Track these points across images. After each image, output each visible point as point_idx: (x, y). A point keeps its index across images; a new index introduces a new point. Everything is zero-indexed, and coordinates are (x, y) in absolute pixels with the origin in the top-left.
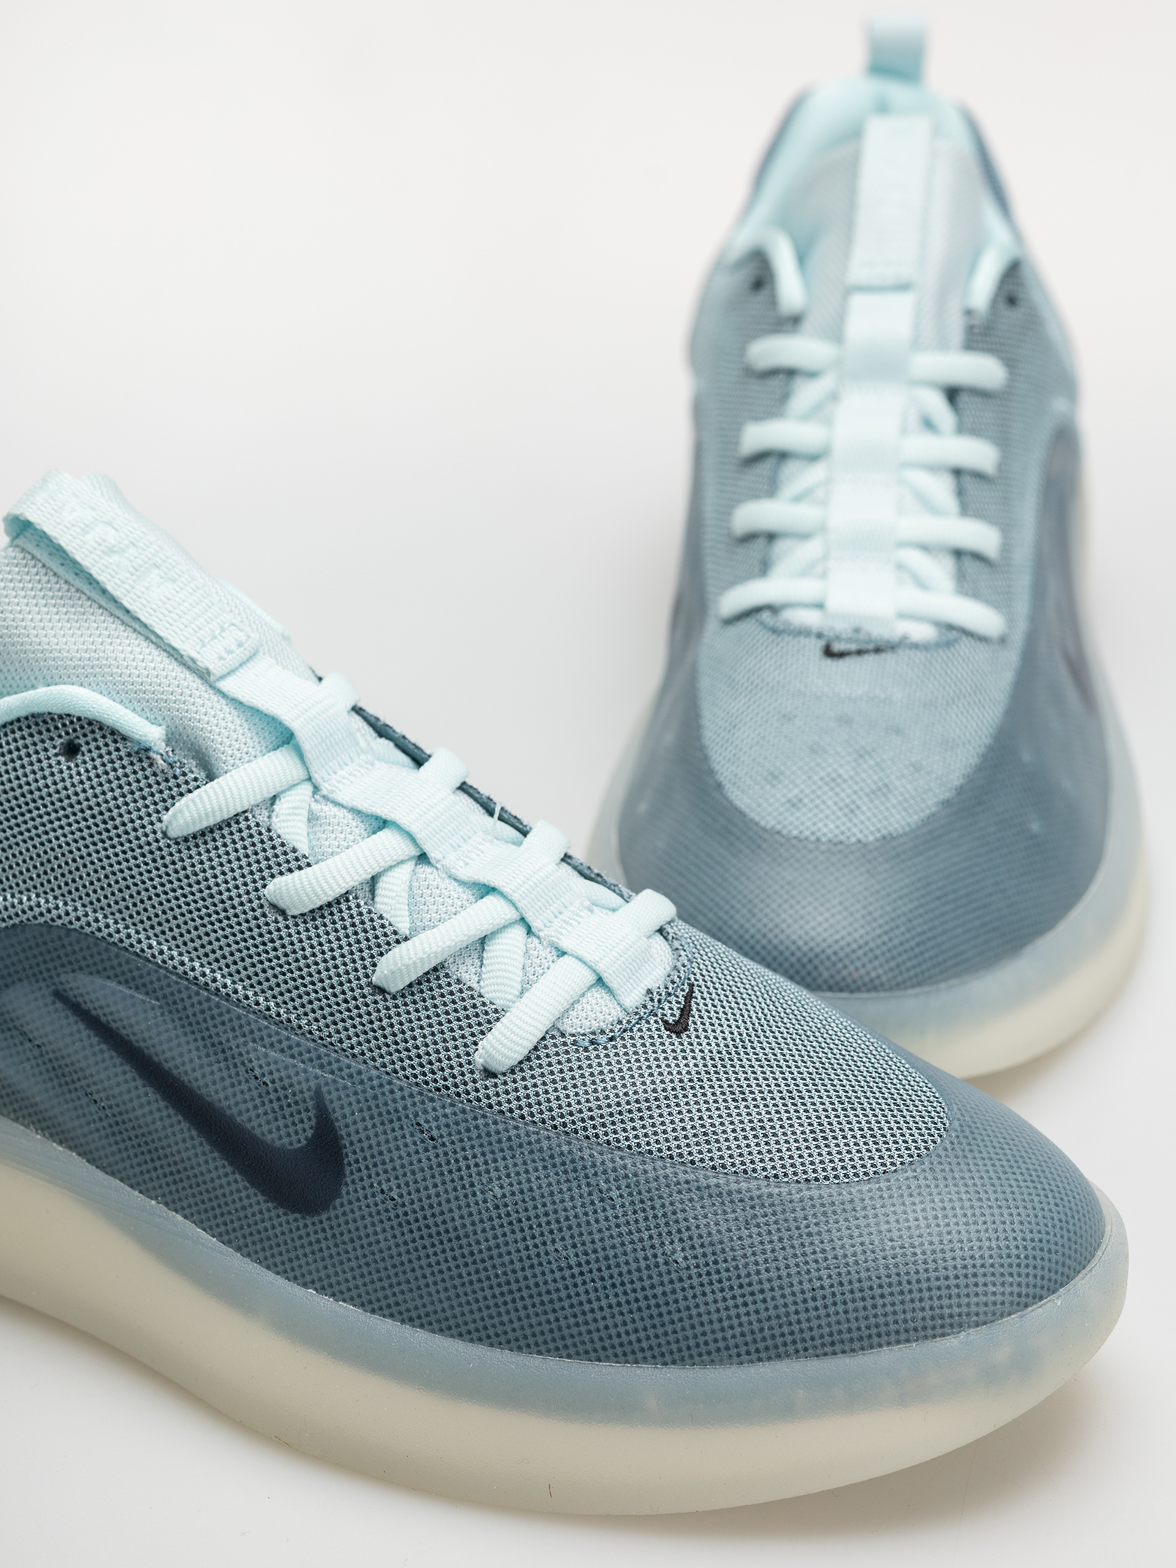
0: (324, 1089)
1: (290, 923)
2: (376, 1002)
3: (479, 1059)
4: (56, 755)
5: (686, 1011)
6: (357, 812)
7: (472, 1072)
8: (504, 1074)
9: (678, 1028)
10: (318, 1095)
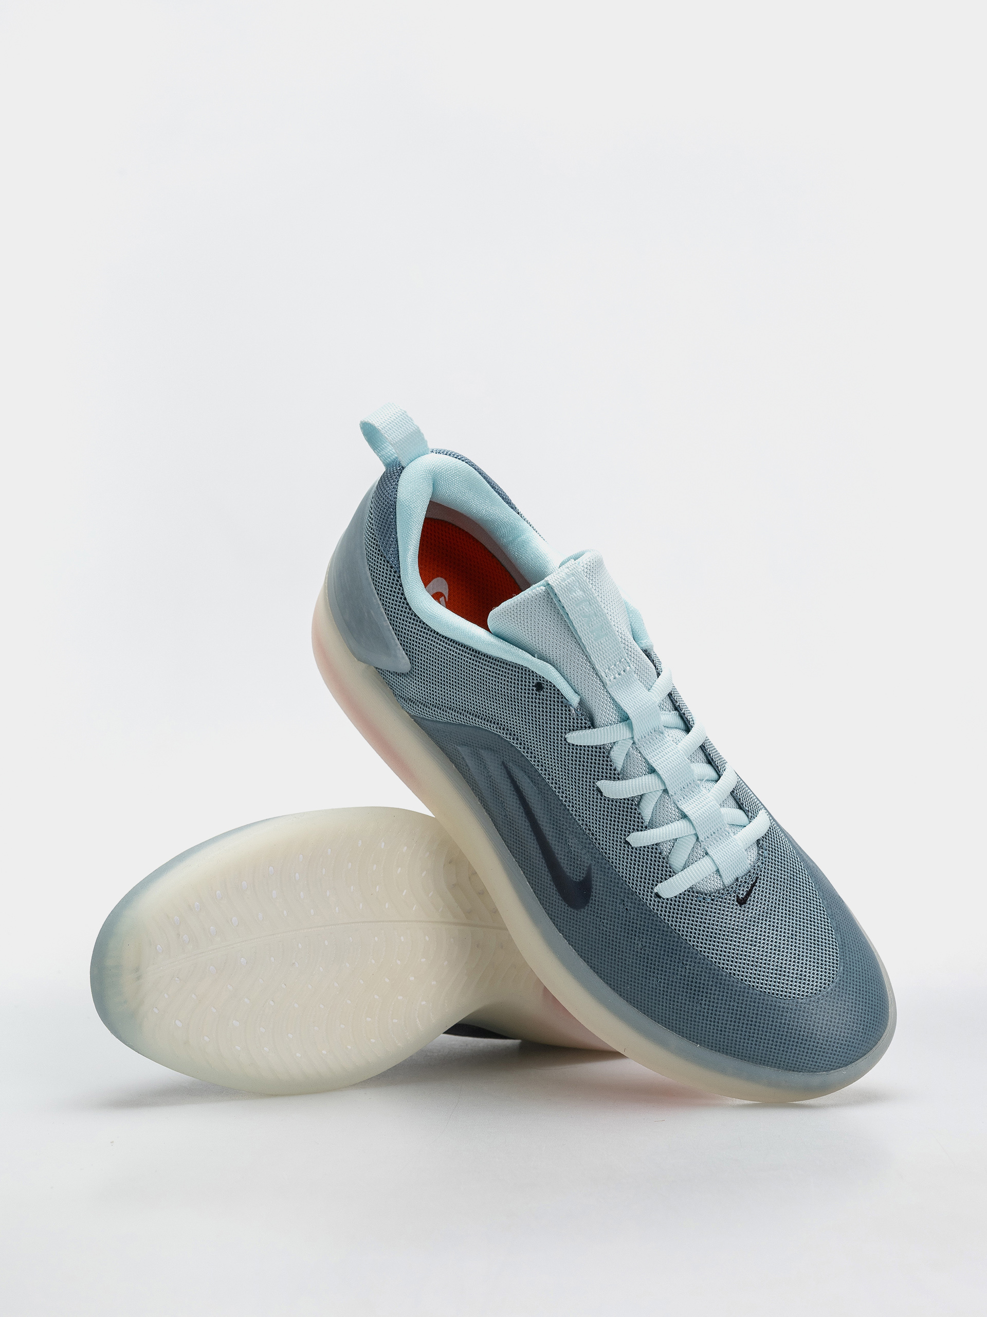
0: (593, 867)
1: (603, 798)
2: (624, 847)
3: (656, 890)
4: (533, 686)
5: (749, 893)
6: (647, 761)
7: (652, 893)
8: (664, 899)
9: (742, 902)
10: (590, 868)
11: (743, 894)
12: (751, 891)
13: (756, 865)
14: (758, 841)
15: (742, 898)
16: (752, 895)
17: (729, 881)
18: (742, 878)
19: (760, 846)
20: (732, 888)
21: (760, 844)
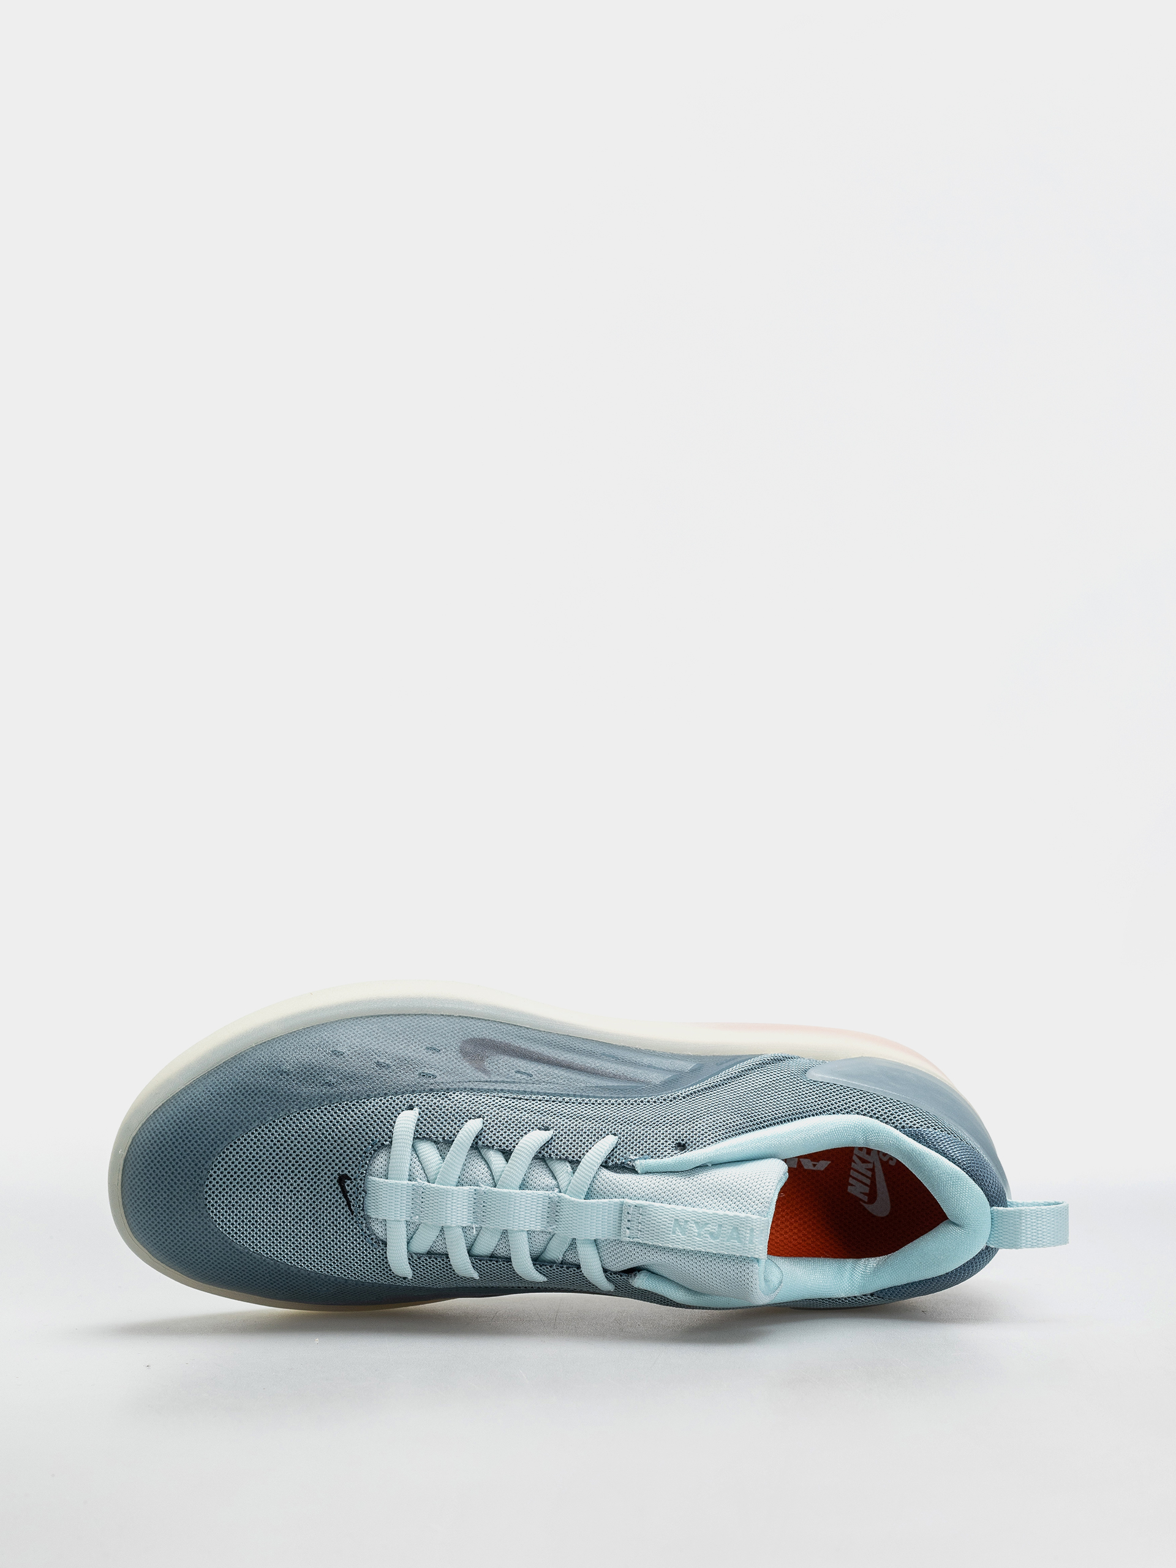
3: (416, 1110)
5: (344, 1192)
7: (417, 1105)
8: (402, 1111)
11: (348, 1185)
12: (345, 1196)
13: (364, 1222)
14: (385, 1244)
15: (346, 1182)
16: (341, 1195)
17: (369, 1183)
18: (363, 1197)
19: (380, 1242)
20: (361, 1180)
21: (382, 1244)
